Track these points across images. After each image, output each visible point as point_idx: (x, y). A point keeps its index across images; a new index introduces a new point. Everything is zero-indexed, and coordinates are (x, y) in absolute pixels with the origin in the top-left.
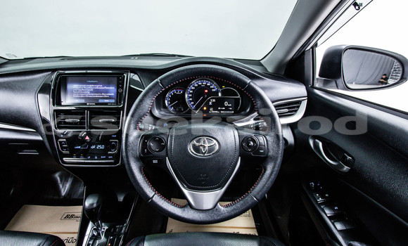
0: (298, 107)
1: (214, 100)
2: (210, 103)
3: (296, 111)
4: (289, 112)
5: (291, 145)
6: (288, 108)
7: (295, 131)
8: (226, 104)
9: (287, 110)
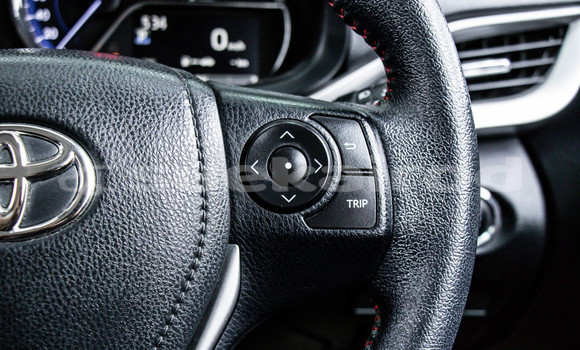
0: (554, 51)
1: (160, 23)
2: (142, 37)
3: (544, 70)
4: (514, 74)
5: (530, 232)
6: (514, 57)
7: (546, 164)
8: (219, 39)
9: (504, 65)
